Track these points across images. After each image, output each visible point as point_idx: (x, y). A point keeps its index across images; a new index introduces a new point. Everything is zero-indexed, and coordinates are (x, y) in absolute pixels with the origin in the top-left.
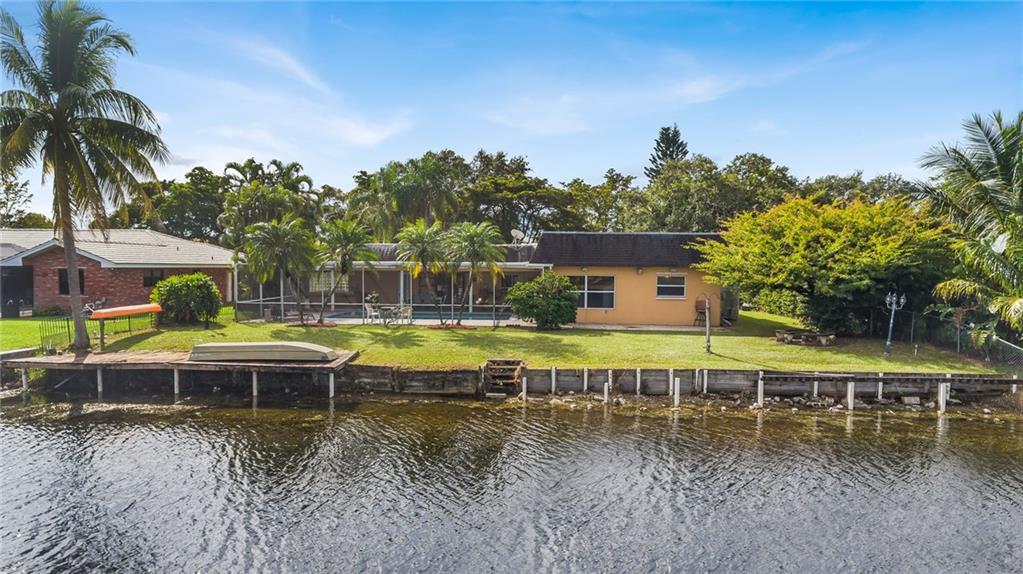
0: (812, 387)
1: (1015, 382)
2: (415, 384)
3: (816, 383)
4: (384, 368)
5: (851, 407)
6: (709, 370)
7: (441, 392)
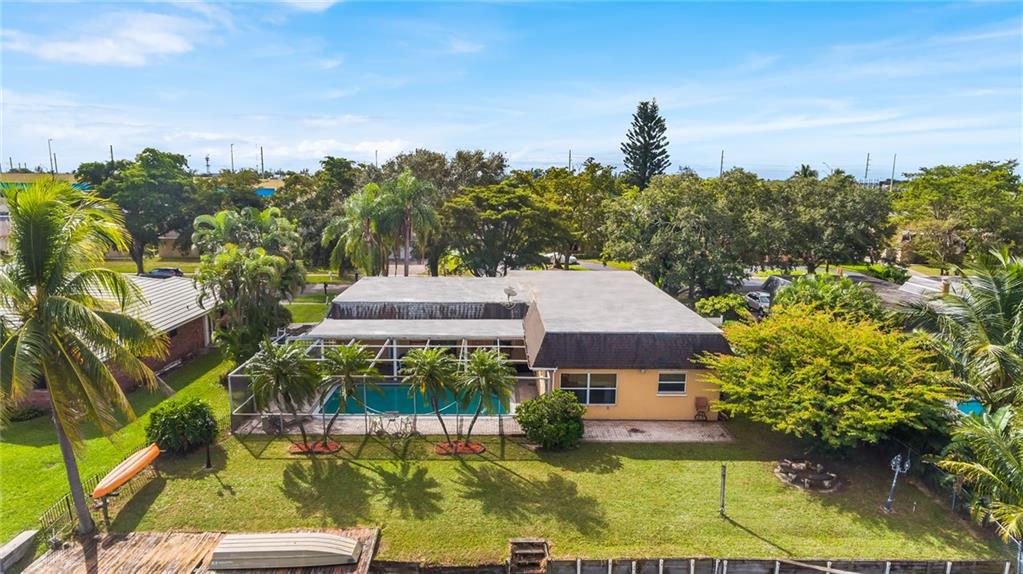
6: (728, 560)
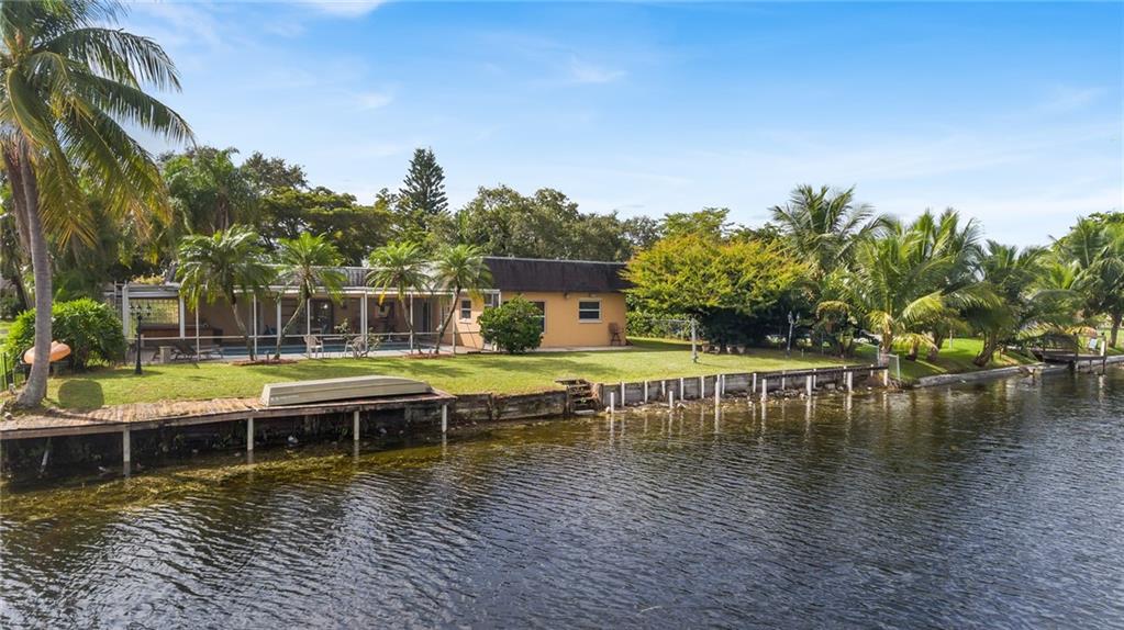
0: (781, 382)
1: (871, 369)
2: (510, 409)
3: (784, 380)
4: (481, 395)
5: (809, 394)
7: (533, 415)
